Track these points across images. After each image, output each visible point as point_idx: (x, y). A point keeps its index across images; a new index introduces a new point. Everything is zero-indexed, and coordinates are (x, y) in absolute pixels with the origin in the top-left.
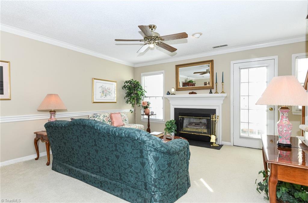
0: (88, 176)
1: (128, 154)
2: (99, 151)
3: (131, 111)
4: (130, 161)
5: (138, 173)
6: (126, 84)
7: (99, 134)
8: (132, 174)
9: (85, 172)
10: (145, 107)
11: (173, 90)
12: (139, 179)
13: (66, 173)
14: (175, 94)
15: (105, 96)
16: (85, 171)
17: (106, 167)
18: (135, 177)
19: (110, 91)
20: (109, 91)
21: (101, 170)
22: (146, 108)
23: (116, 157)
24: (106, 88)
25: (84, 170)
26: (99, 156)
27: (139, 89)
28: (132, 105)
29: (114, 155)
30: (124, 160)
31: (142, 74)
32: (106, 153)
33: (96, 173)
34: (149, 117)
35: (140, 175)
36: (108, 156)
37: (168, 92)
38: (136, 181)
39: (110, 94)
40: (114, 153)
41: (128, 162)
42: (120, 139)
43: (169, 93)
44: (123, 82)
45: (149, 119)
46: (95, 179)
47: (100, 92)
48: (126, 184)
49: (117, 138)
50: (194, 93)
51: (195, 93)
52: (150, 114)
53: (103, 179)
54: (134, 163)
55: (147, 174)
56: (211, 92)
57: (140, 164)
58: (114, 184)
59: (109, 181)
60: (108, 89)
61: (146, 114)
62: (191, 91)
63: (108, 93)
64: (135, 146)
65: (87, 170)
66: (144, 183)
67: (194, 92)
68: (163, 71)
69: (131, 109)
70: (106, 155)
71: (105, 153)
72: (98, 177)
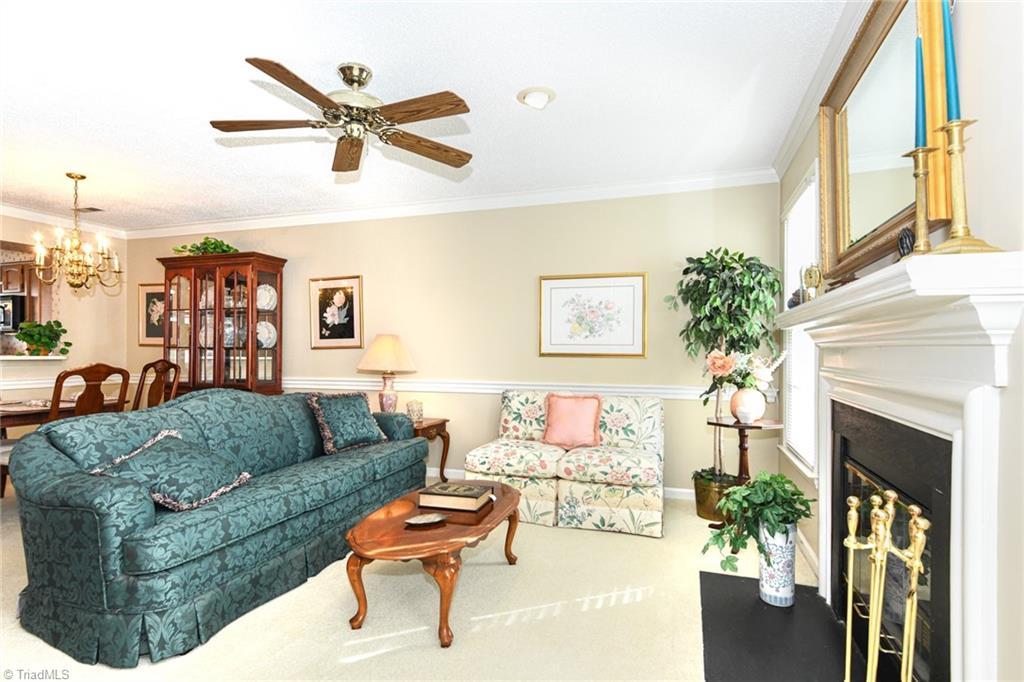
15: (588, 333)
19: (611, 312)
20: (605, 312)
24: (595, 303)
39: (614, 323)
47: (569, 321)
60: (603, 306)
63: (601, 319)
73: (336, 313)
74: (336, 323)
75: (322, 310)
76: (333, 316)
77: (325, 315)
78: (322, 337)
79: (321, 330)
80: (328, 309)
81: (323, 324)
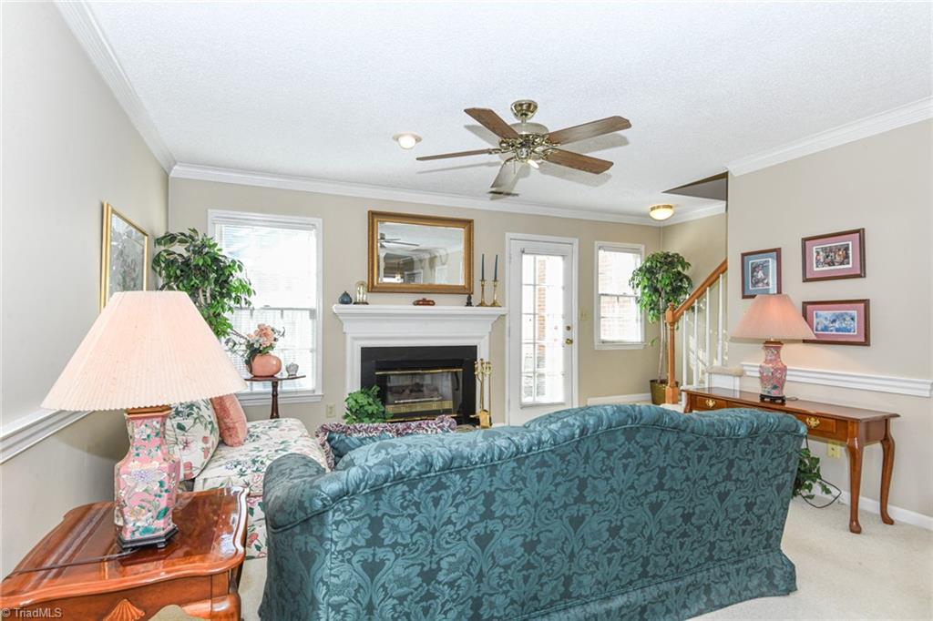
11: (361, 290)
14: (367, 304)
19: (135, 275)
20: (133, 275)
24: (130, 261)
34: (275, 386)
37: (346, 294)
43: (346, 299)
45: (275, 396)
47: (119, 283)
50: (429, 301)
51: (431, 303)
52: (283, 374)
56: (469, 304)
60: (133, 266)
62: (420, 297)
63: (132, 284)
67: (428, 299)
68: (318, 222)
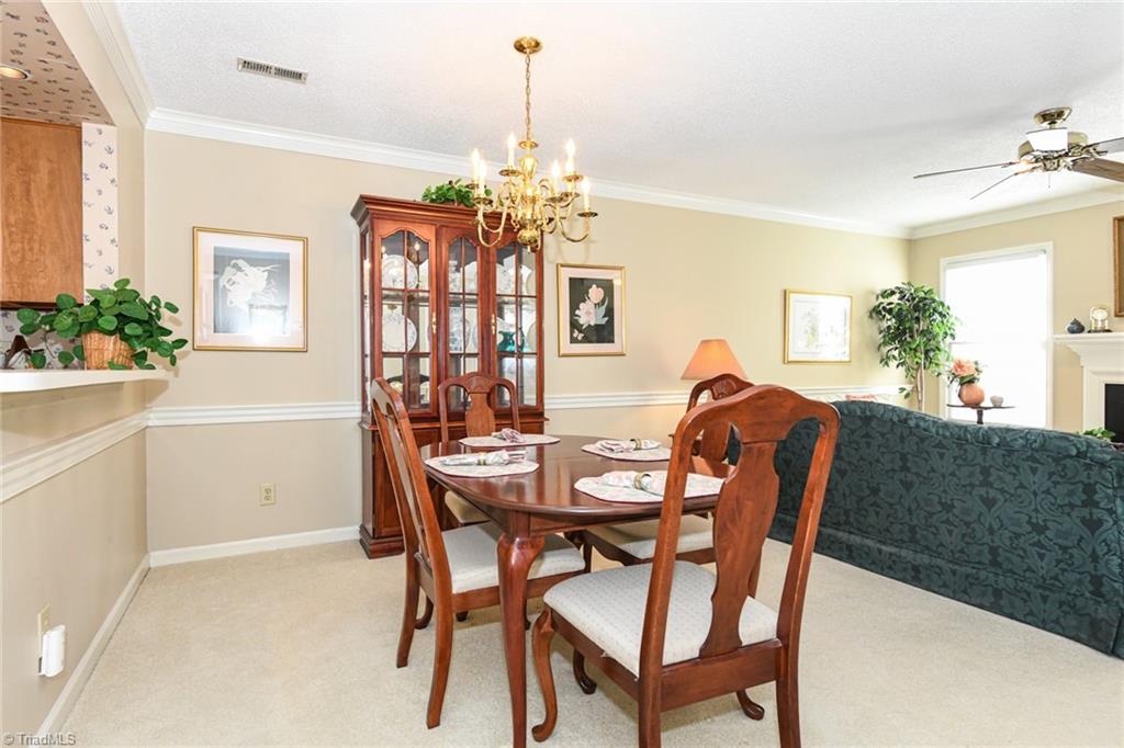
0: (866, 549)
1: (1032, 497)
2: (916, 486)
3: (905, 392)
4: (1039, 516)
5: (1071, 548)
6: (881, 300)
7: (922, 440)
8: (1043, 551)
9: (856, 539)
10: (962, 378)
11: (1099, 316)
12: (1069, 565)
13: (784, 538)
14: (1108, 331)
16: (853, 536)
17: (937, 530)
18: (1057, 560)
21: (918, 536)
22: (968, 382)
23: (984, 503)
25: (851, 533)
26: (915, 498)
27: (936, 316)
28: (908, 369)
29: (977, 499)
30: (1017, 509)
31: (943, 262)
32: (944, 491)
33: (899, 543)
34: (980, 414)
35: (1075, 555)
36: (952, 500)
37: (1076, 322)
38: (1057, 570)
40: (974, 493)
41: (1030, 517)
42: (1004, 455)
43: (1077, 328)
44: (873, 293)
46: (893, 558)
47: (806, 332)
48: (1016, 577)
49: (992, 450)
52: (986, 403)
53: (924, 559)
54: (1054, 521)
55: (1106, 554)
57: (1080, 524)
58: (967, 576)
59: (947, 566)
61: (967, 405)
64: (1066, 474)
65: (864, 533)
66: (1089, 578)
68: (1049, 245)
69: (903, 386)
70: (943, 495)
71: (942, 489)
72: (904, 553)
73: (592, 311)
74: (592, 323)
75: (574, 306)
76: (589, 315)
77: (577, 312)
78: (573, 340)
79: (572, 333)
80: (582, 305)
81: (574, 325)
